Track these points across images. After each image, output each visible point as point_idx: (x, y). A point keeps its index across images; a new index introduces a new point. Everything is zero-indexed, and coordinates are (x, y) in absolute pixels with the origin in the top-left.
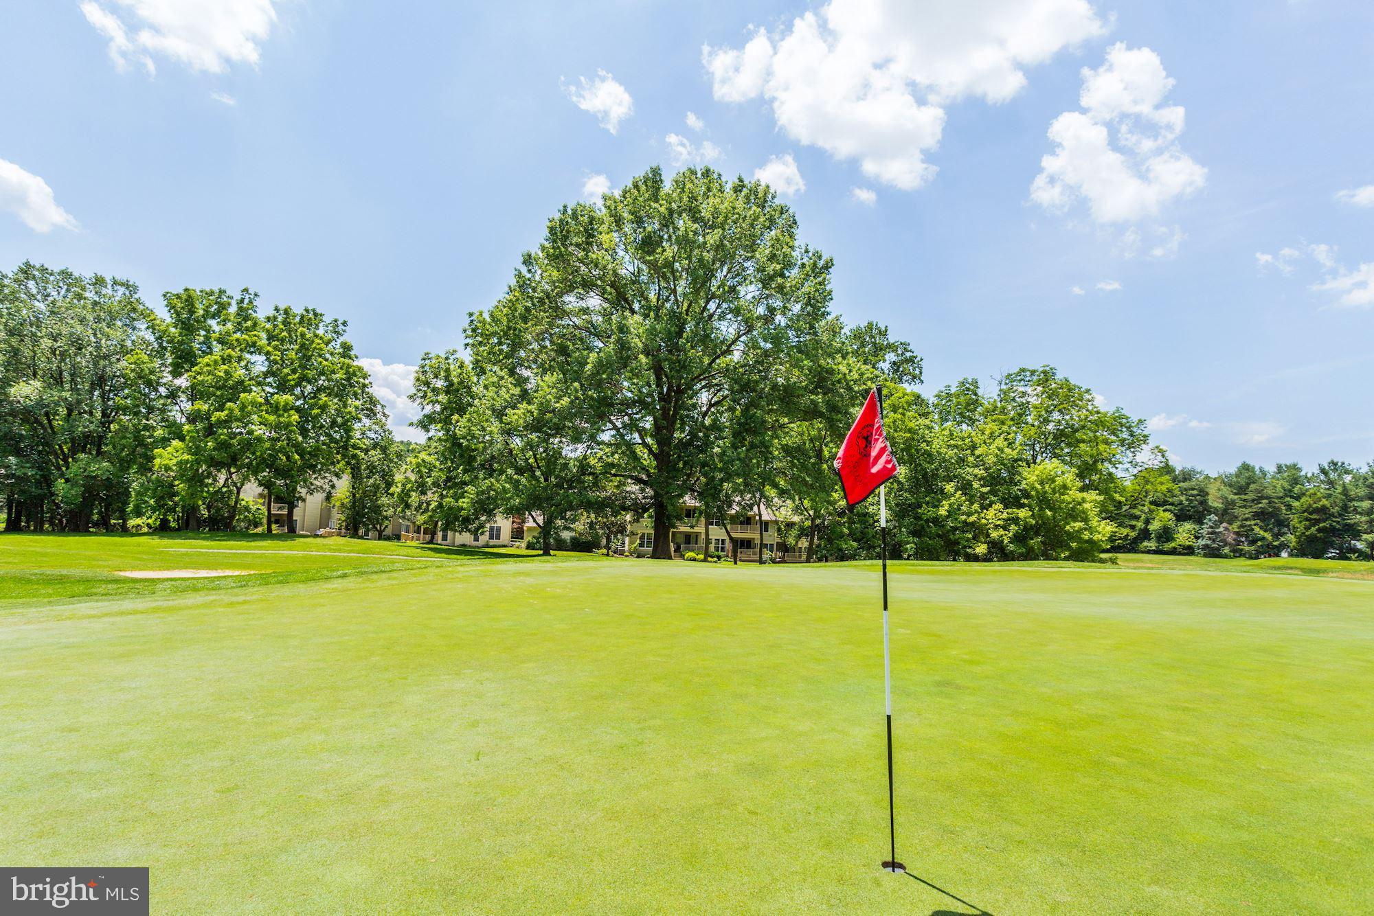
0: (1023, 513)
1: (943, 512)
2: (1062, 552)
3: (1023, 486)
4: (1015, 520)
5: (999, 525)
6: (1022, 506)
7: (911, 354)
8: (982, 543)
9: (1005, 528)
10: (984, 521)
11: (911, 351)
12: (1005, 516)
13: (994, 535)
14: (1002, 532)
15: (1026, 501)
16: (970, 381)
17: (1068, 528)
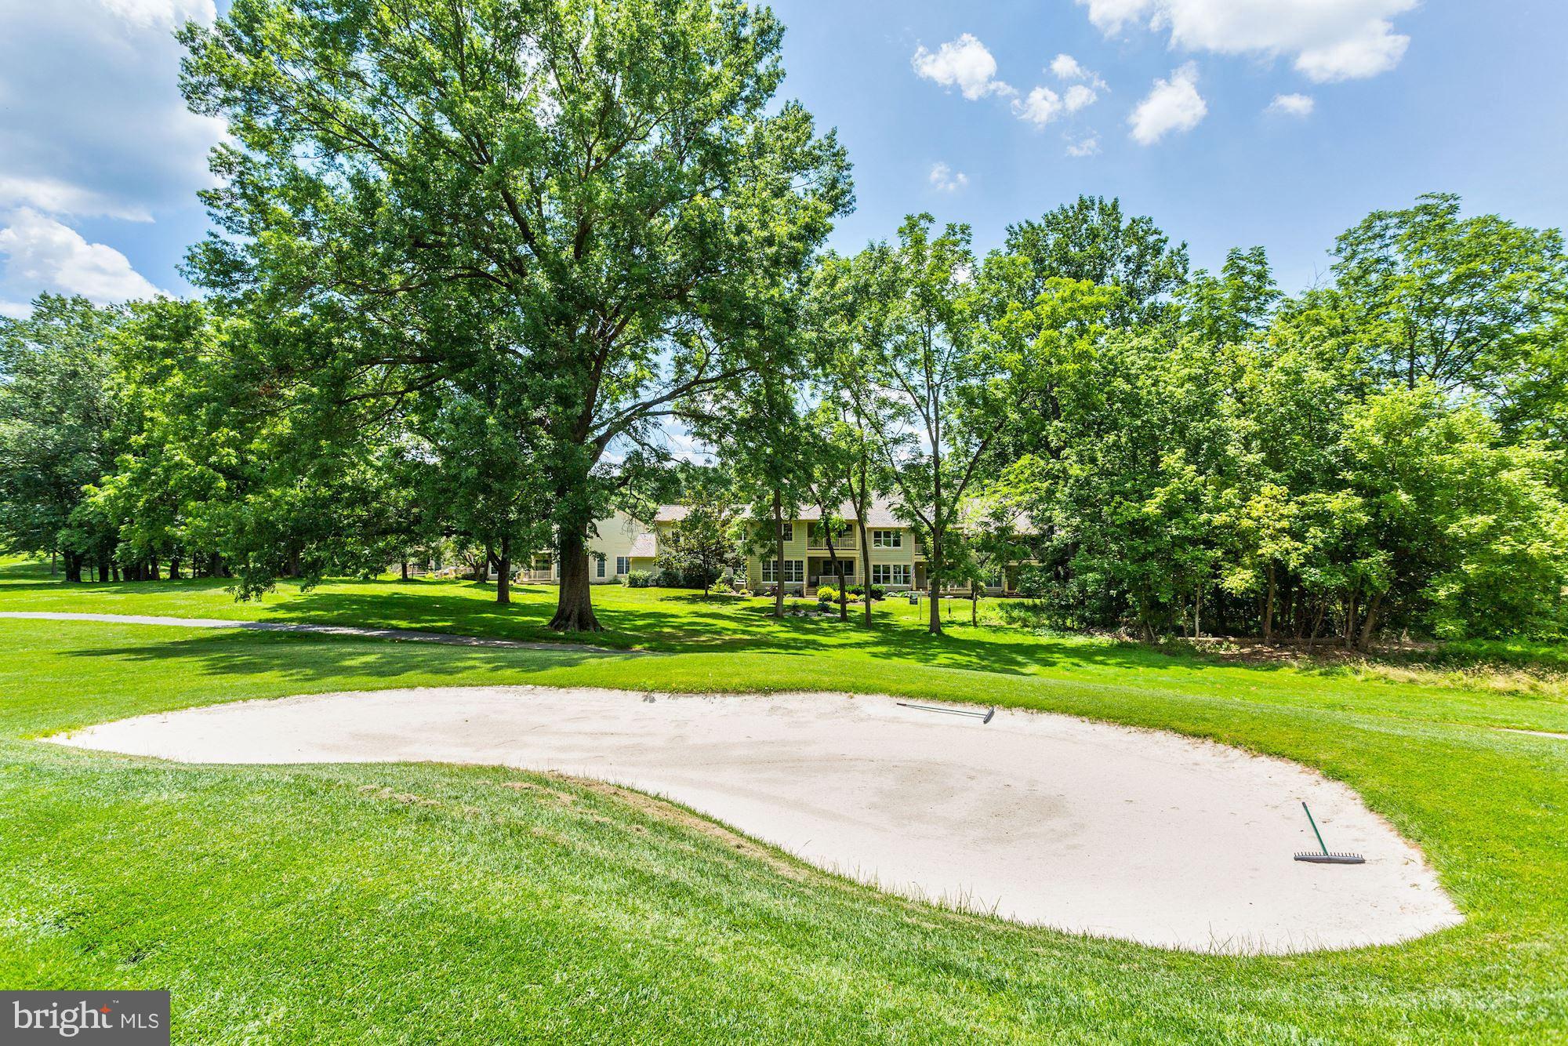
0: (1337, 502)
1: (1151, 508)
2: (1442, 584)
3: (1344, 443)
4: (1323, 518)
5: (1282, 530)
6: (1338, 486)
7: (1156, 237)
8: (1245, 568)
9: (1298, 536)
10: (1246, 523)
11: (1156, 232)
12: (1292, 508)
13: (1268, 549)
14: (1287, 542)
15: (1350, 476)
16: (1245, 253)
17: (1453, 529)
